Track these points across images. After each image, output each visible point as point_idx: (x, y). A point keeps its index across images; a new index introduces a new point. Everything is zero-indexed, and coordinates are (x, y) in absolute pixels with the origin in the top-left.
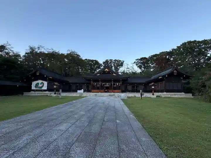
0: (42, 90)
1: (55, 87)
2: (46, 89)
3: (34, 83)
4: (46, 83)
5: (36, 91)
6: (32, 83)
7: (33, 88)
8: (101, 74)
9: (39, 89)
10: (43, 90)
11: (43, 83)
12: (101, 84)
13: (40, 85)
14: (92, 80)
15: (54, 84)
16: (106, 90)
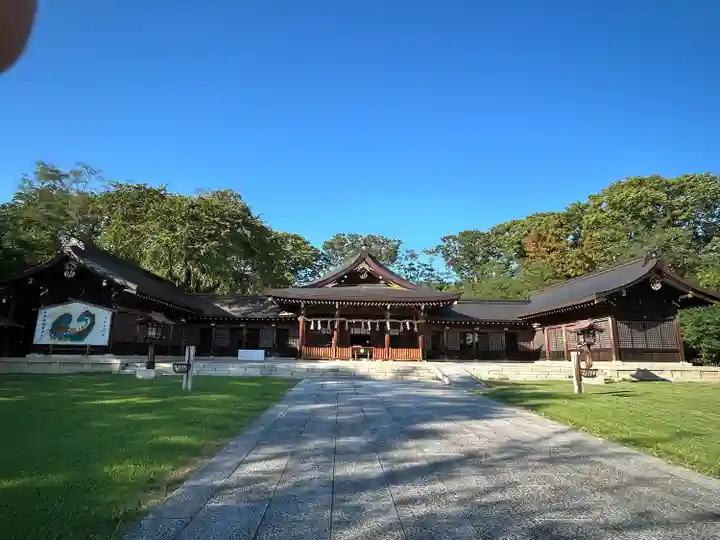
0: (85, 346)
1: (152, 333)
2: (106, 343)
3: (47, 317)
4: (103, 317)
5: (55, 352)
6: (37, 313)
7: (42, 336)
8: (340, 283)
9: (69, 343)
10: (92, 347)
11: (93, 317)
12: (342, 324)
13: (76, 326)
14: (306, 305)
15: (150, 320)
16: (362, 351)
